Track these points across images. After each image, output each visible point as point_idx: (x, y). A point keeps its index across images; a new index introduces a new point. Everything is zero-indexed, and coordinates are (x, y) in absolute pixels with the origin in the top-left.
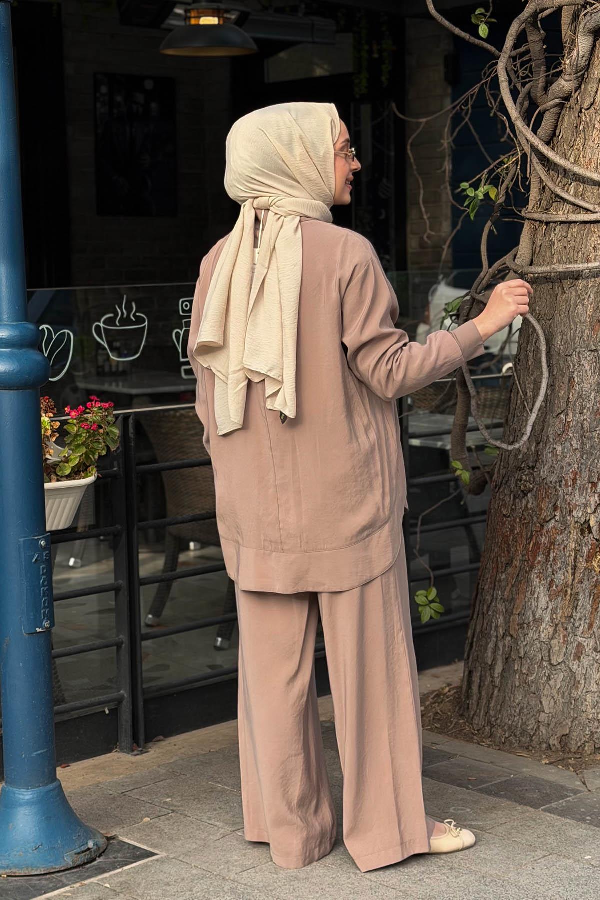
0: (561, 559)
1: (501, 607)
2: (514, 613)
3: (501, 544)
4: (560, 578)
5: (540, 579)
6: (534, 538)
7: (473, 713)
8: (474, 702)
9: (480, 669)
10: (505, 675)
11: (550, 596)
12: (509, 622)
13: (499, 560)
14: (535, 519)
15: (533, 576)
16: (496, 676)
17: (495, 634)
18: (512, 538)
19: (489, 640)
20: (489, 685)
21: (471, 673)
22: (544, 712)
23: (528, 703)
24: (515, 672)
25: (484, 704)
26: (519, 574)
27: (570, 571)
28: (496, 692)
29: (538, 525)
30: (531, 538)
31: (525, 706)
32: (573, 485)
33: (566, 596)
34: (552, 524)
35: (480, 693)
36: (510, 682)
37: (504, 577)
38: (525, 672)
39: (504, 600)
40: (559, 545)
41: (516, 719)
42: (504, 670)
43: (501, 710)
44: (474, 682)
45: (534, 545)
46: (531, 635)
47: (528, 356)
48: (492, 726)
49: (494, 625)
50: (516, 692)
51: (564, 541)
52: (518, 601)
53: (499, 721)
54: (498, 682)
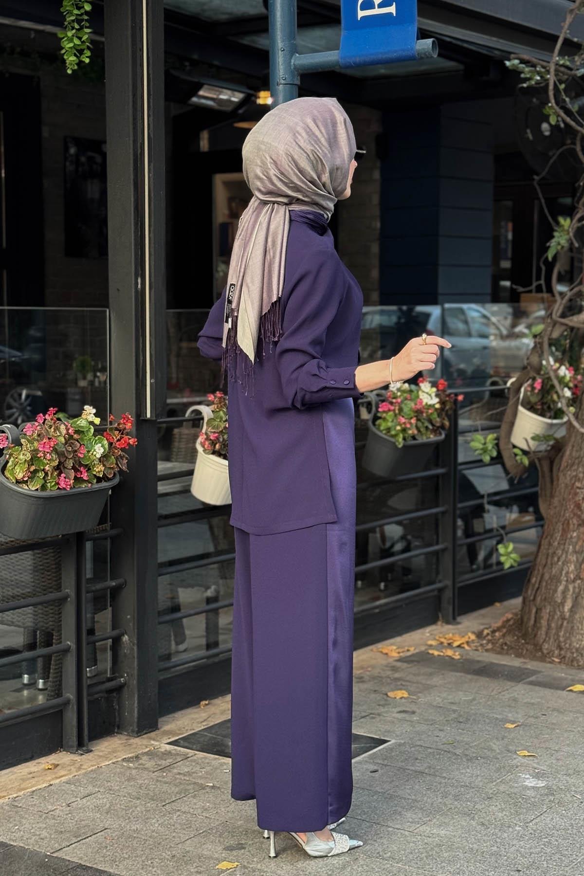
1: (572, 558)
7: (542, 641)
8: (542, 632)
9: (549, 607)
12: (580, 569)
16: (566, 610)
17: (565, 579)
19: (559, 584)
20: (558, 619)
21: (538, 610)
25: (554, 631)
28: (565, 623)
36: (578, 615)
37: (575, 534)
39: (575, 552)
42: (573, 607)
43: (569, 637)
44: (543, 617)
48: (561, 649)
49: (564, 572)
53: (567, 646)
54: (567, 615)
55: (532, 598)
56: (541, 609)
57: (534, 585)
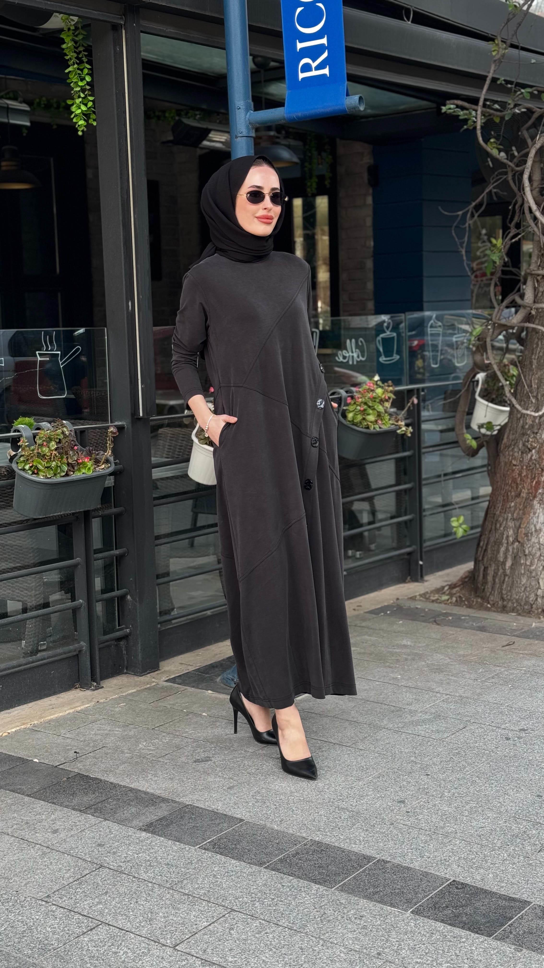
1: (511, 524)
2: (522, 526)
3: (511, 483)
5: (540, 504)
6: (537, 478)
7: (488, 594)
8: (489, 586)
9: (493, 565)
10: (513, 567)
12: (518, 533)
13: (509, 493)
14: (538, 466)
15: (535, 502)
16: (507, 568)
17: (506, 542)
18: (519, 479)
20: (501, 575)
21: (486, 569)
22: (540, 589)
23: (530, 584)
24: (521, 565)
25: (498, 586)
26: (524, 503)
28: (507, 579)
29: (540, 469)
30: (534, 478)
31: (528, 586)
35: (494, 580)
36: (517, 571)
37: (513, 504)
38: (528, 563)
39: (514, 520)
41: (521, 595)
42: (512, 565)
43: (510, 590)
44: (489, 574)
45: (536, 483)
46: (534, 540)
47: (531, 363)
49: (505, 536)
50: (522, 578)
52: (524, 519)
53: (509, 597)
54: (508, 572)
55: (481, 558)
56: (487, 567)
57: (482, 548)
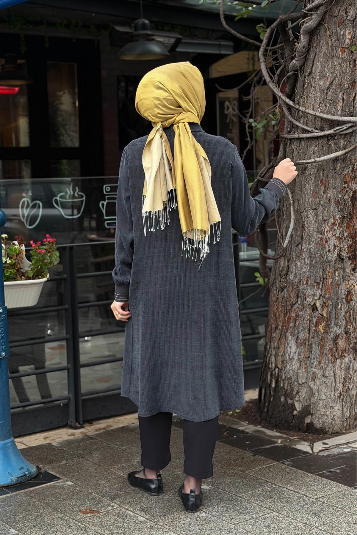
0: (302, 325)
1: (274, 352)
2: (279, 355)
3: (273, 317)
4: (302, 335)
5: (292, 336)
10: (276, 389)
11: (297, 346)
12: (277, 360)
13: (272, 326)
14: (288, 302)
15: (288, 334)
17: (271, 367)
18: (277, 313)
19: (269, 370)
20: (269, 395)
22: (296, 410)
24: (281, 388)
26: (281, 334)
27: (307, 332)
28: (272, 399)
29: (290, 306)
30: (287, 313)
32: (307, 284)
33: (305, 345)
34: (297, 305)
35: (265, 400)
36: (278, 393)
37: (274, 335)
39: (275, 348)
40: (301, 317)
41: (282, 414)
42: (275, 386)
45: (289, 317)
46: (288, 367)
49: (270, 362)
51: (303, 315)
52: (281, 348)
